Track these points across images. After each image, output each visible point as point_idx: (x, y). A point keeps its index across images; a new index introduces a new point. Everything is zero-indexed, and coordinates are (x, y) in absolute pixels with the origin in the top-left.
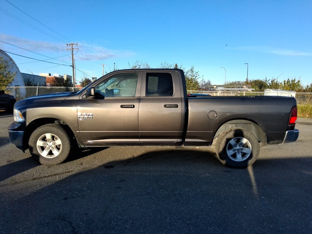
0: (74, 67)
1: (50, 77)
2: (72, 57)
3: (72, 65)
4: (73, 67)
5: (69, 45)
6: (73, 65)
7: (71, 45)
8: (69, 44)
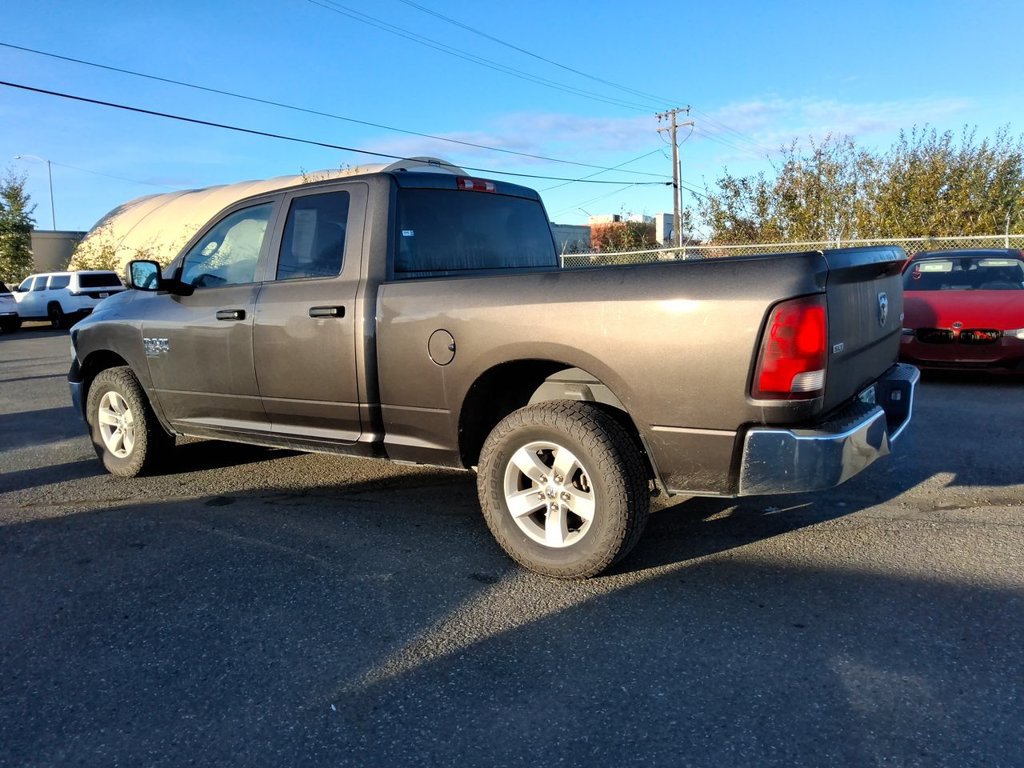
0: (679, 187)
1: (617, 224)
2: (672, 154)
3: (672, 180)
4: (676, 186)
5: (663, 118)
6: (676, 179)
7: (670, 116)
8: (664, 113)
